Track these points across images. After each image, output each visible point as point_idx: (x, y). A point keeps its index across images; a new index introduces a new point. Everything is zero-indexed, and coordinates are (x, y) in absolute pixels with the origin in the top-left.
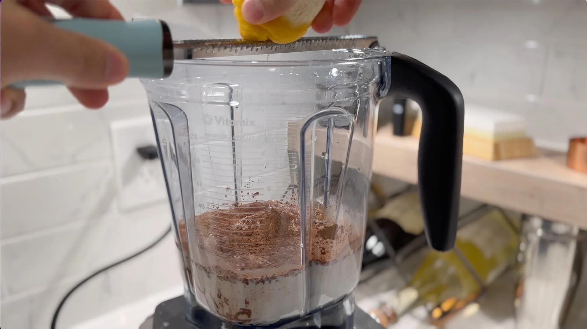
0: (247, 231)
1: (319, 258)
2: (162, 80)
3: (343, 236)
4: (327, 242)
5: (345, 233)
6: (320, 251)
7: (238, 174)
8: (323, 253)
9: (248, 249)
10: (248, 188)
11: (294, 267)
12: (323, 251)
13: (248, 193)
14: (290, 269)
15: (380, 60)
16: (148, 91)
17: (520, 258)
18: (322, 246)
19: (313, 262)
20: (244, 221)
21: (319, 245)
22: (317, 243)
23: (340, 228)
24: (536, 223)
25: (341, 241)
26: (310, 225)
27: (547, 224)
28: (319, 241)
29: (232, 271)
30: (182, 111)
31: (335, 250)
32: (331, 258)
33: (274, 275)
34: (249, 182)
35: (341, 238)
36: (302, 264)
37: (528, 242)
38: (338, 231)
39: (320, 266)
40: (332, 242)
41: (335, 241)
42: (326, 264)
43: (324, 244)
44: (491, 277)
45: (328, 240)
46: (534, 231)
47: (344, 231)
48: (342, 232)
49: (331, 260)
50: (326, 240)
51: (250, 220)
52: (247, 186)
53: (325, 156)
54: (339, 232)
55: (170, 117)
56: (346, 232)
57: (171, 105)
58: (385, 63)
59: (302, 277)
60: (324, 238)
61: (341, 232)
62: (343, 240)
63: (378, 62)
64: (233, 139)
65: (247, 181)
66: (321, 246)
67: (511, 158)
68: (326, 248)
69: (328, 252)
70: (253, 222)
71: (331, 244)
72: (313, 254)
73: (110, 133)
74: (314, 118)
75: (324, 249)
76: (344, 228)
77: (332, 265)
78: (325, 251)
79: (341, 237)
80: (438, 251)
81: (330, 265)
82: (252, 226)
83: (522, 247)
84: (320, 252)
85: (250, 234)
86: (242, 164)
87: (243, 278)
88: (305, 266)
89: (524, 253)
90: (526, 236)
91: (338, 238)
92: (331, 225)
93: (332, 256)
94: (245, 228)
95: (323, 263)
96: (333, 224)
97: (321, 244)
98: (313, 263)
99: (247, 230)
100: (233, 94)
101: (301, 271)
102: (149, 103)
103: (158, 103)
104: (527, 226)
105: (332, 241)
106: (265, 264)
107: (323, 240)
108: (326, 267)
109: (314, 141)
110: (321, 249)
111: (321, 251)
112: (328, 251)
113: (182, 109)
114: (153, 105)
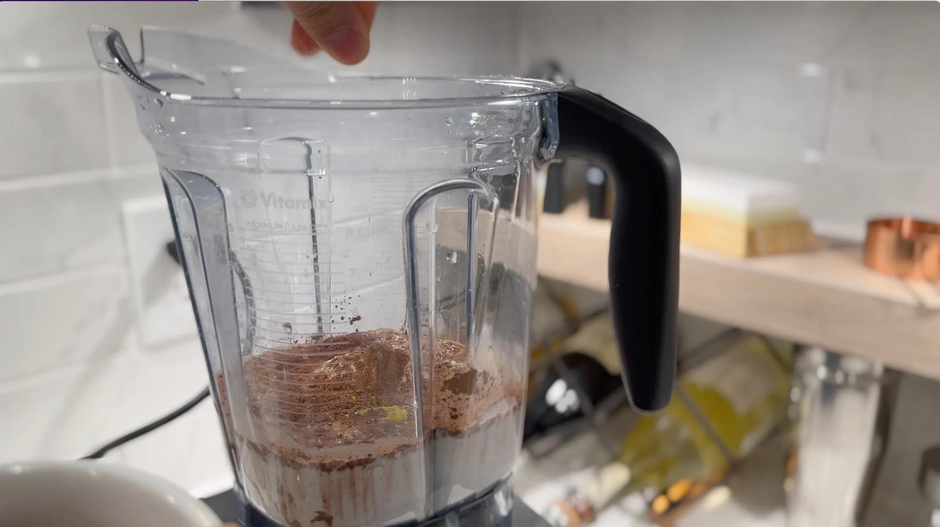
0: (334, 383)
1: (448, 425)
2: (183, 135)
3: (486, 389)
4: (460, 399)
5: (489, 384)
6: (448, 413)
7: (323, 288)
8: (454, 417)
9: (333, 412)
10: (342, 309)
11: (406, 441)
12: (454, 414)
13: (342, 318)
14: (397, 445)
15: (538, 99)
16: (159, 154)
17: (792, 414)
18: (452, 405)
19: (437, 431)
20: (330, 366)
21: (447, 403)
22: (444, 400)
23: (481, 375)
24: (817, 357)
25: (483, 397)
26: (432, 371)
27: (833, 360)
28: (446, 398)
29: (299, 450)
30: (215, 184)
31: (474, 410)
32: (467, 425)
33: (370, 455)
34: (344, 298)
35: (484, 391)
36: (418, 438)
37: (804, 388)
38: (476, 380)
39: (450, 440)
40: (467, 399)
41: (472, 397)
42: (460, 435)
43: (454, 401)
44: (747, 444)
45: (461, 395)
46: (814, 370)
47: (489, 379)
48: (485, 382)
49: (468, 428)
50: (458, 396)
51: (341, 363)
52: (339, 306)
53: (451, 258)
54: (479, 381)
55: (190, 195)
56: (492, 381)
57: (195, 174)
58: (547, 104)
59: (418, 458)
60: (457, 393)
61: (482, 382)
62: (487, 395)
63: (535, 101)
64: (314, 231)
65: (340, 298)
66: (450, 406)
67: (776, 252)
68: (458, 409)
69: (461, 415)
70: (346, 367)
71: (467, 402)
72: (436, 418)
73: (121, 220)
74: (429, 194)
75: (455, 410)
76: (487, 376)
77: (469, 436)
78: (457, 413)
79: (483, 389)
80: (643, 411)
81: (466, 437)
82: (343, 372)
83: (795, 394)
84: (449, 416)
85: (338, 387)
86: (331, 271)
87: (317, 461)
88: (422, 440)
89: (798, 405)
90: (800, 377)
91: (477, 392)
92: (466, 371)
93: (468, 422)
94: (332, 376)
95: (456, 433)
96: (469, 369)
97: (450, 403)
98: (438, 434)
99: (334, 381)
100: (312, 157)
101: (416, 447)
102: (161, 174)
103: (171, 171)
104: (801, 363)
105: (468, 397)
106: (357, 439)
107: (454, 395)
108: (458, 441)
109: (433, 233)
110: (451, 409)
111: (451, 413)
112: (462, 413)
113: (215, 180)
114: (165, 173)
